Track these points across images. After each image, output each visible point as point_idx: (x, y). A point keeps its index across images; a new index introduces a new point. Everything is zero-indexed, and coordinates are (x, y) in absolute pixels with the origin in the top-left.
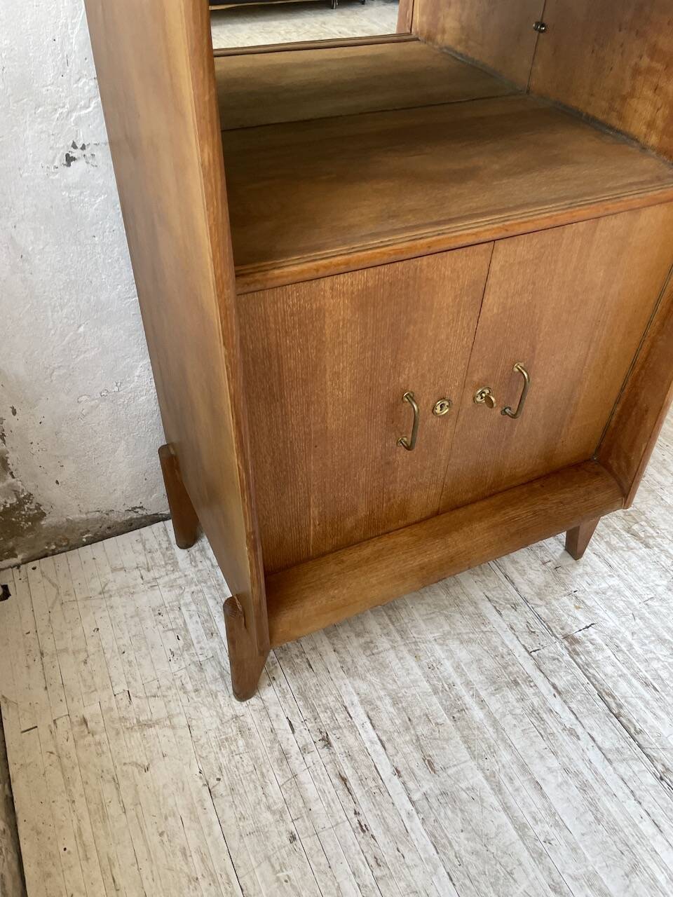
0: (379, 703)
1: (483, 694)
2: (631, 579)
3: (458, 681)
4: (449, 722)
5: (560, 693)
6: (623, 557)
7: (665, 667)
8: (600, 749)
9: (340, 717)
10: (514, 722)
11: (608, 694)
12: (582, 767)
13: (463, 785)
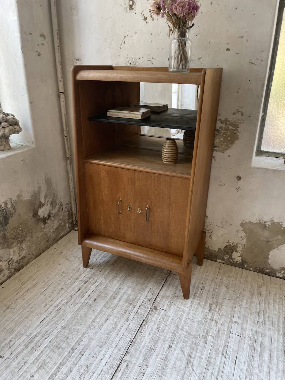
0: (102, 285)
1: (122, 300)
2: (192, 312)
3: (121, 294)
4: (109, 298)
5: (136, 313)
6: (198, 307)
7: (168, 331)
8: (128, 326)
9: (93, 282)
10: (120, 308)
11: (146, 322)
12: (119, 325)
13: (95, 307)
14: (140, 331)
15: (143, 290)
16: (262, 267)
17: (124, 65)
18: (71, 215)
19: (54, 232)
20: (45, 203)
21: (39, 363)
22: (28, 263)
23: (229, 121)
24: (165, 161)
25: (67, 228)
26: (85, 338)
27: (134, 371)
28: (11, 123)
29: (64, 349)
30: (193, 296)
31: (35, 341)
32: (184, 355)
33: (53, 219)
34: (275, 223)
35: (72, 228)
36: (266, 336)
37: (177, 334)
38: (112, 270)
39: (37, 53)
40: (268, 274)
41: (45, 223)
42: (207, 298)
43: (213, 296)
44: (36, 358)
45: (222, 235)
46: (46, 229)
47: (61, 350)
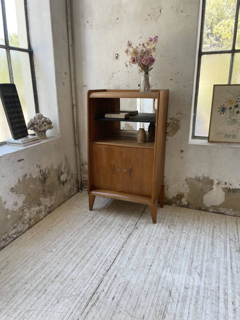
0: (103, 219)
2: (158, 229)
5: (126, 230)
6: (162, 227)
7: (145, 237)
8: (122, 236)
9: (97, 217)
10: (115, 229)
11: (132, 234)
12: (117, 236)
13: (101, 229)
14: (128, 238)
15: (128, 220)
16: (200, 207)
17: (113, 89)
18: (77, 182)
19: (68, 192)
20: (64, 172)
21: (74, 253)
22: (54, 209)
23: (174, 118)
24: (139, 141)
25: (75, 191)
26: (98, 242)
27: (128, 254)
28: (48, 123)
29: (86, 247)
30: (158, 222)
31: (69, 244)
32: (155, 247)
33: (68, 183)
34: (205, 177)
35: (78, 191)
36: (202, 238)
37: (150, 239)
38: (107, 211)
39: (63, 83)
40: (203, 210)
41: (64, 185)
42: (167, 222)
43: (171, 222)
44: (72, 251)
45: (174, 188)
46: (64, 189)
47: (85, 247)
